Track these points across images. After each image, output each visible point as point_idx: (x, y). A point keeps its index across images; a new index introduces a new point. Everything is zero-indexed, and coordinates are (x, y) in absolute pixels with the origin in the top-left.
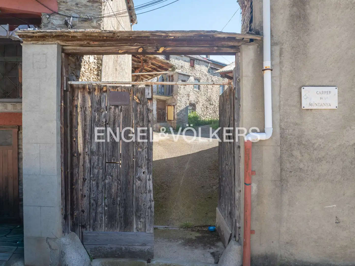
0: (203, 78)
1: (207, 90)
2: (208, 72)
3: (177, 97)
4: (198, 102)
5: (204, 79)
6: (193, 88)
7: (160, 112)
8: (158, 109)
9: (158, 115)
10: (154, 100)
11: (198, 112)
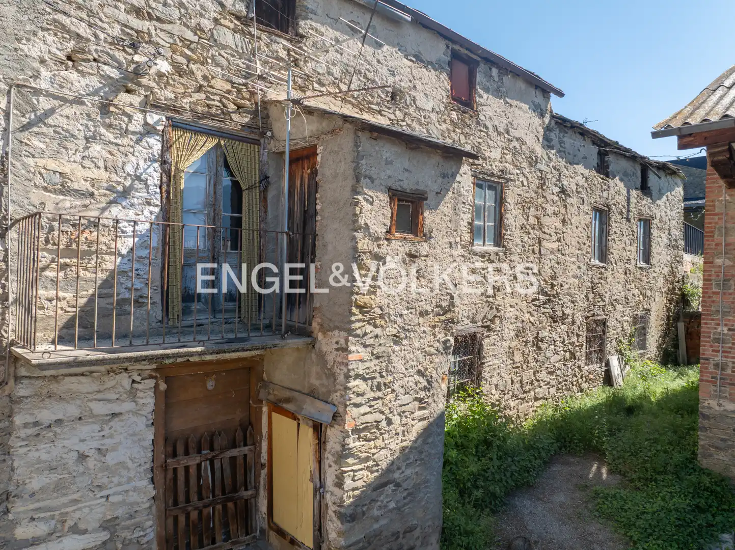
0: (522, 178)
1: (540, 243)
2: (546, 143)
3: (346, 350)
4: (492, 321)
5: (525, 183)
6: (467, 237)
7: (193, 471)
8: (174, 455)
9: (176, 503)
10: (127, 383)
11: (495, 380)
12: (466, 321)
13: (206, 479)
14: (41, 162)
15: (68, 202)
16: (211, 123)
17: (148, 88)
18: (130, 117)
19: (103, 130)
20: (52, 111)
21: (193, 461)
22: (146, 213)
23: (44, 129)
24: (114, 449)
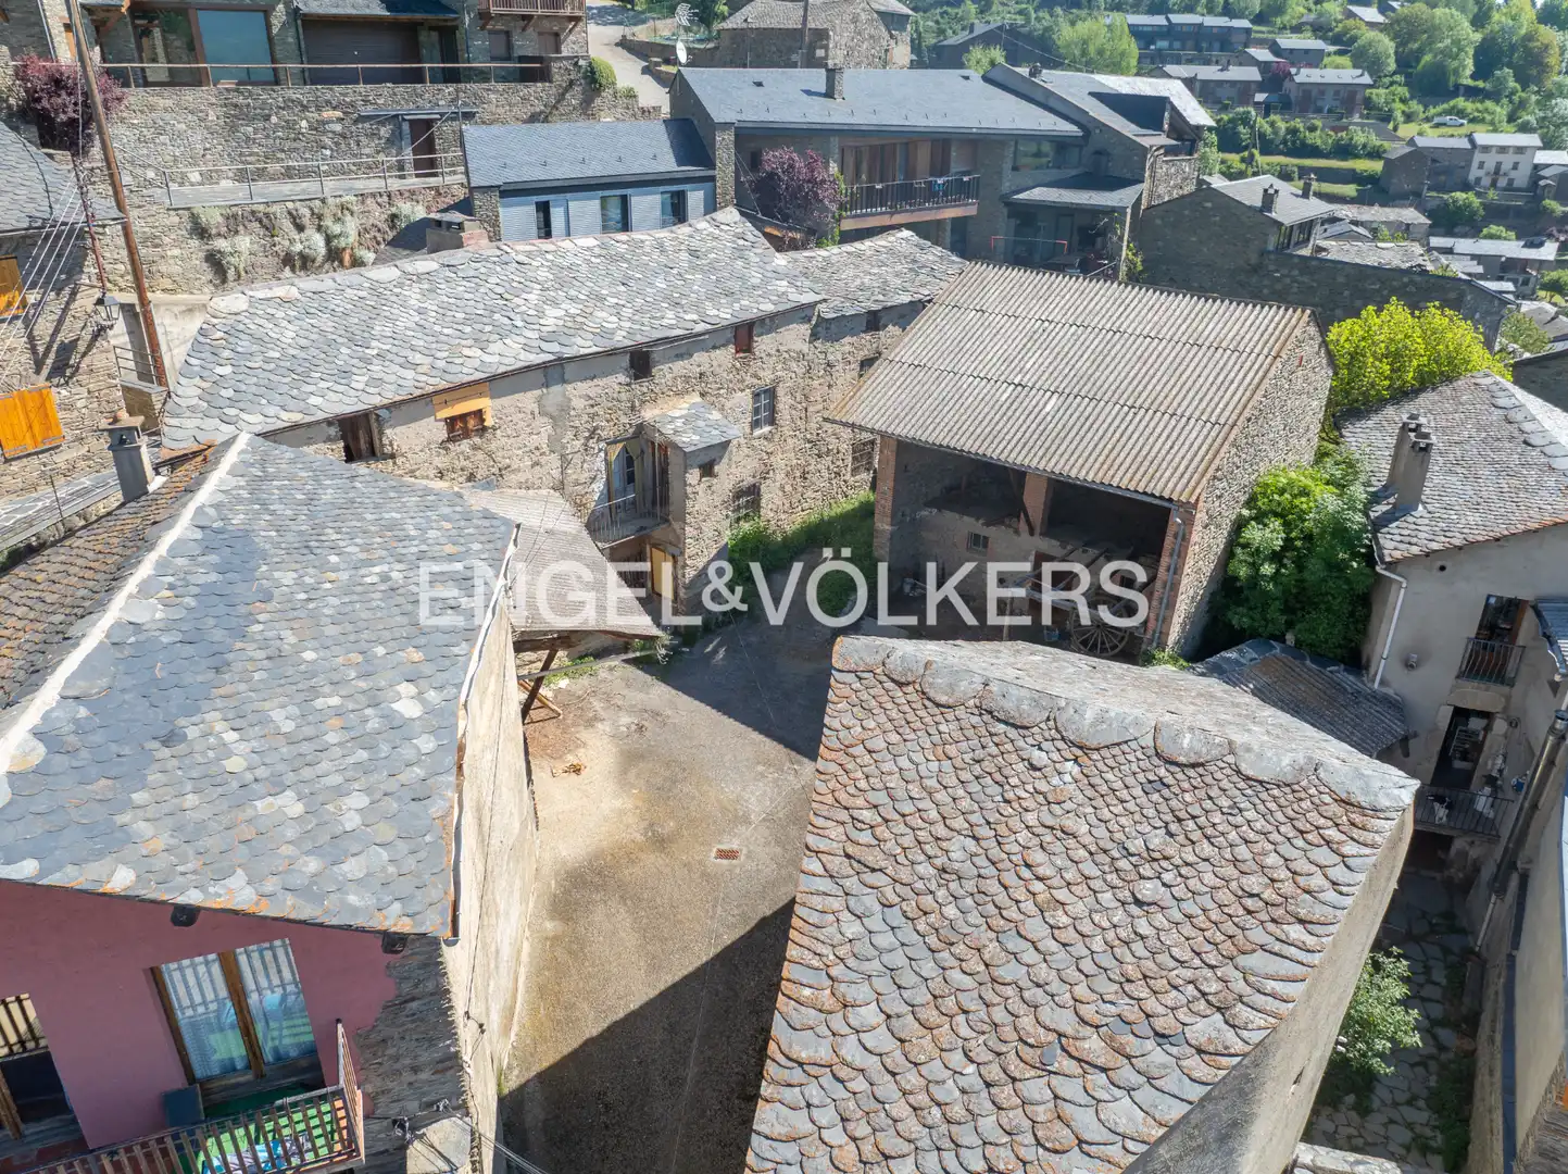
0: (791, 375)
1: (806, 411)
2: (812, 339)
3: (684, 528)
4: (767, 473)
5: (794, 376)
11: (770, 505)
12: (749, 478)
14: (571, 478)
16: (620, 437)
17: (598, 434)
18: (593, 448)
19: (587, 458)
22: (602, 482)
23: (571, 466)
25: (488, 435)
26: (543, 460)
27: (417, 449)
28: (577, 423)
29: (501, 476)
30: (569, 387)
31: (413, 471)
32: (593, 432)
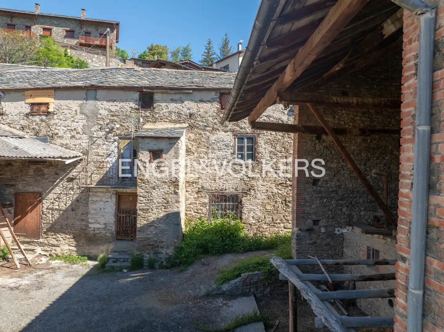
4: (248, 190)
5: (273, 133)
7: (125, 218)
8: (120, 213)
9: (120, 224)
10: (110, 195)
11: (252, 214)
12: (231, 190)
13: (128, 221)
14: (94, 150)
15: (99, 158)
16: (128, 136)
17: (115, 132)
18: (111, 138)
19: (106, 142)
20: (96, 140)
21: (124, 215)
22: (114, 159)
23: (95, 144)
24: (107, 209)
25: (49, 117)
26: (78, 136)
27: (14, 114)
28: (101, 122)
29: (52, 137)
30: (99, 103)
31: (9, 123)
32: (111, 130)
